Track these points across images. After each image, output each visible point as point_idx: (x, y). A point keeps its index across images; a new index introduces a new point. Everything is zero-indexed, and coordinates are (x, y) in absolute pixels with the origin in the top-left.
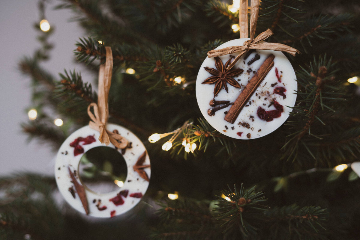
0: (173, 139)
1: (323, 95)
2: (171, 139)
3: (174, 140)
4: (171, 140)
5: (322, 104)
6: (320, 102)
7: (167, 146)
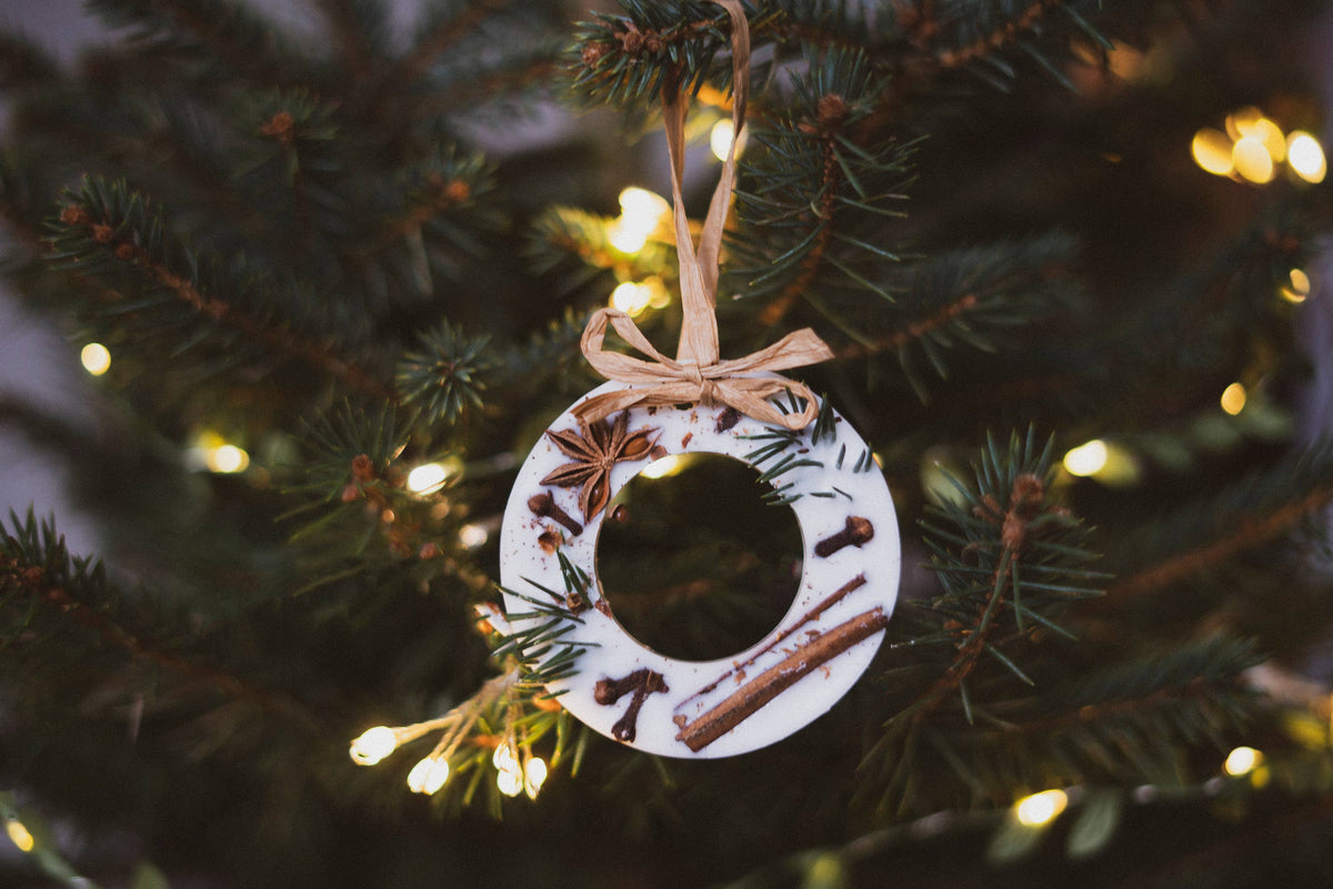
0: (450, 743)
1: (1024, 575)
2: (441, 745)
3: (453, 747)
4: (445, 750)
5: (1018, 607)
6: (1012, 600)
7: (429, 776)
